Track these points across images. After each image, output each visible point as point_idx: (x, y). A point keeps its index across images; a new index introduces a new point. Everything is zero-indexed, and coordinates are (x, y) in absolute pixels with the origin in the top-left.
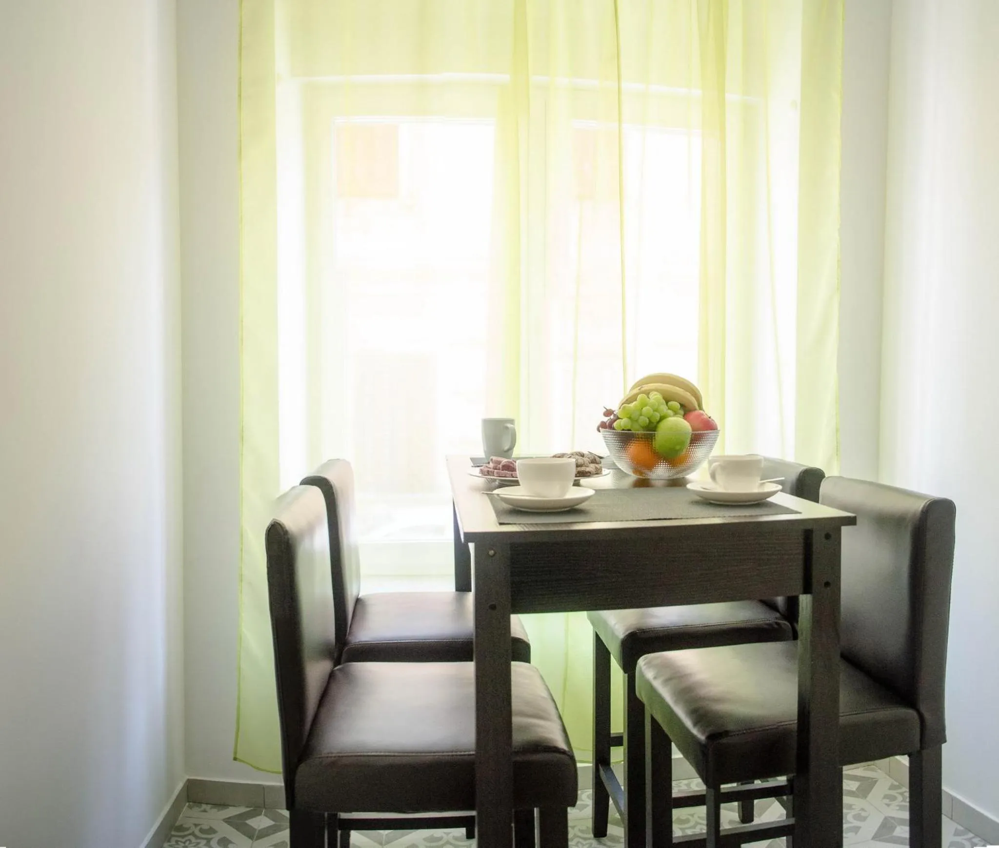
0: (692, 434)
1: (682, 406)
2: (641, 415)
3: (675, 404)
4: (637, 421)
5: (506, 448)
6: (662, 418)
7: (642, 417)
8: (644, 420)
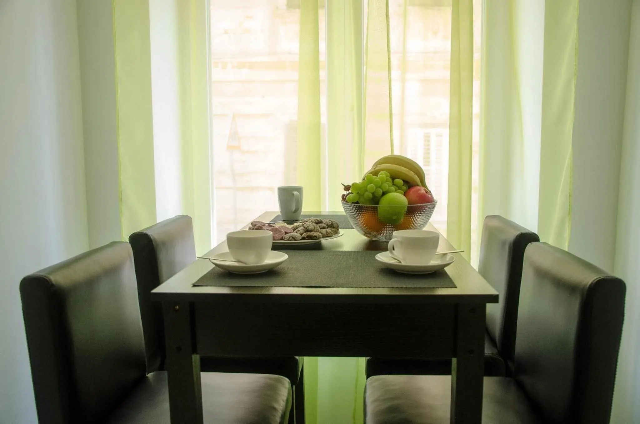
0: (408, 207)
1: (406, 182)
2: (367, 191)
3: (399, 181)
4: (363, 195)
5: (294, 210)
6: (384, 194)
7: (367, 193)
8: (369, 195)
